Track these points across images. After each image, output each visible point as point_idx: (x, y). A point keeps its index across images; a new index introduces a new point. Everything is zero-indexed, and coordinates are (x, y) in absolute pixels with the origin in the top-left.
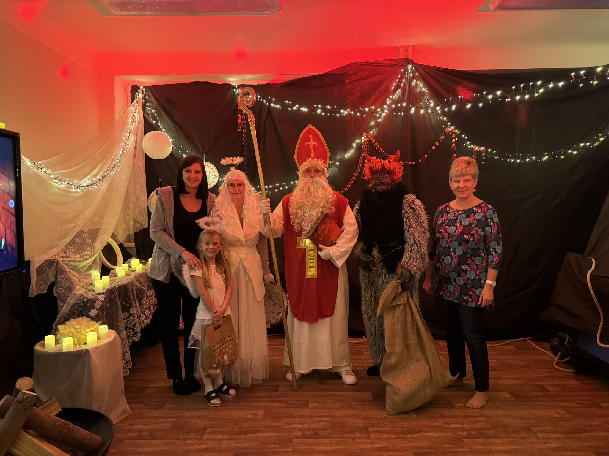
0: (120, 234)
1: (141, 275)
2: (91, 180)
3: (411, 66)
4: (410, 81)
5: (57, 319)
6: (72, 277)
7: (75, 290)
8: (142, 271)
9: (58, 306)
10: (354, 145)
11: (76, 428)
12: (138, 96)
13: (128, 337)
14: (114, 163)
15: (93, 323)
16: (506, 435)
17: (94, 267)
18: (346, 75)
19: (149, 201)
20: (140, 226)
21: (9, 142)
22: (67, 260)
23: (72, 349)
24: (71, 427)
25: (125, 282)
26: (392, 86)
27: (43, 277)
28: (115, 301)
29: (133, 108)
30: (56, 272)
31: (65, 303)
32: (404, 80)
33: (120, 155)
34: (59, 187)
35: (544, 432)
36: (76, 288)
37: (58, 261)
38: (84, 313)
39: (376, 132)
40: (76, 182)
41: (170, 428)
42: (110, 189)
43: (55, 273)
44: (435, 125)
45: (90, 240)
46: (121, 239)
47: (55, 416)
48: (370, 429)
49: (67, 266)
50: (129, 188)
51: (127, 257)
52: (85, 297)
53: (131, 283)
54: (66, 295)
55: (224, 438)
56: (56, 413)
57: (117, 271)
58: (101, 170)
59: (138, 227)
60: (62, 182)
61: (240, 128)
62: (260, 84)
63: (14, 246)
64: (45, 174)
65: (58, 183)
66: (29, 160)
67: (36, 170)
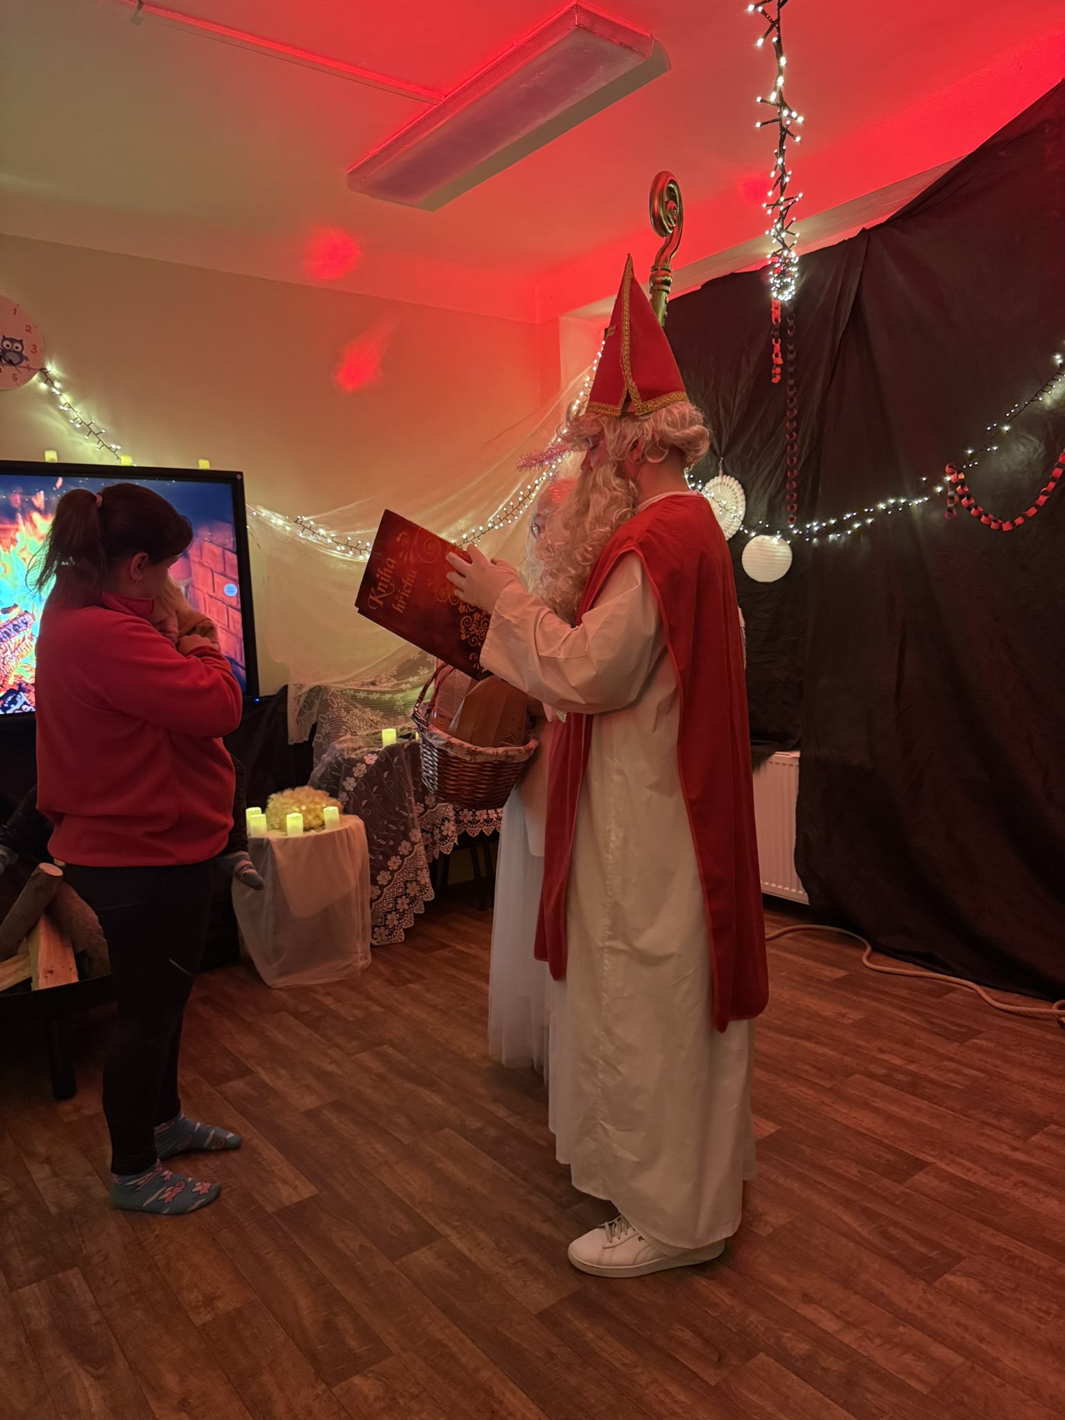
7: (339, 740)
15: (328, 799)
21: (226, 488)
27: (311, 711)
28: (399, 770)
30: (321, 707)
37: (325, 688)
43: (318, 708)
52: (342, 755)
60: (358, 550)
61: (776, 374)
62: (844, 240)
63: (238, 660)
64: (320, 538)
65: (346, 552)
66: (280, 516)
67: (299, 533)
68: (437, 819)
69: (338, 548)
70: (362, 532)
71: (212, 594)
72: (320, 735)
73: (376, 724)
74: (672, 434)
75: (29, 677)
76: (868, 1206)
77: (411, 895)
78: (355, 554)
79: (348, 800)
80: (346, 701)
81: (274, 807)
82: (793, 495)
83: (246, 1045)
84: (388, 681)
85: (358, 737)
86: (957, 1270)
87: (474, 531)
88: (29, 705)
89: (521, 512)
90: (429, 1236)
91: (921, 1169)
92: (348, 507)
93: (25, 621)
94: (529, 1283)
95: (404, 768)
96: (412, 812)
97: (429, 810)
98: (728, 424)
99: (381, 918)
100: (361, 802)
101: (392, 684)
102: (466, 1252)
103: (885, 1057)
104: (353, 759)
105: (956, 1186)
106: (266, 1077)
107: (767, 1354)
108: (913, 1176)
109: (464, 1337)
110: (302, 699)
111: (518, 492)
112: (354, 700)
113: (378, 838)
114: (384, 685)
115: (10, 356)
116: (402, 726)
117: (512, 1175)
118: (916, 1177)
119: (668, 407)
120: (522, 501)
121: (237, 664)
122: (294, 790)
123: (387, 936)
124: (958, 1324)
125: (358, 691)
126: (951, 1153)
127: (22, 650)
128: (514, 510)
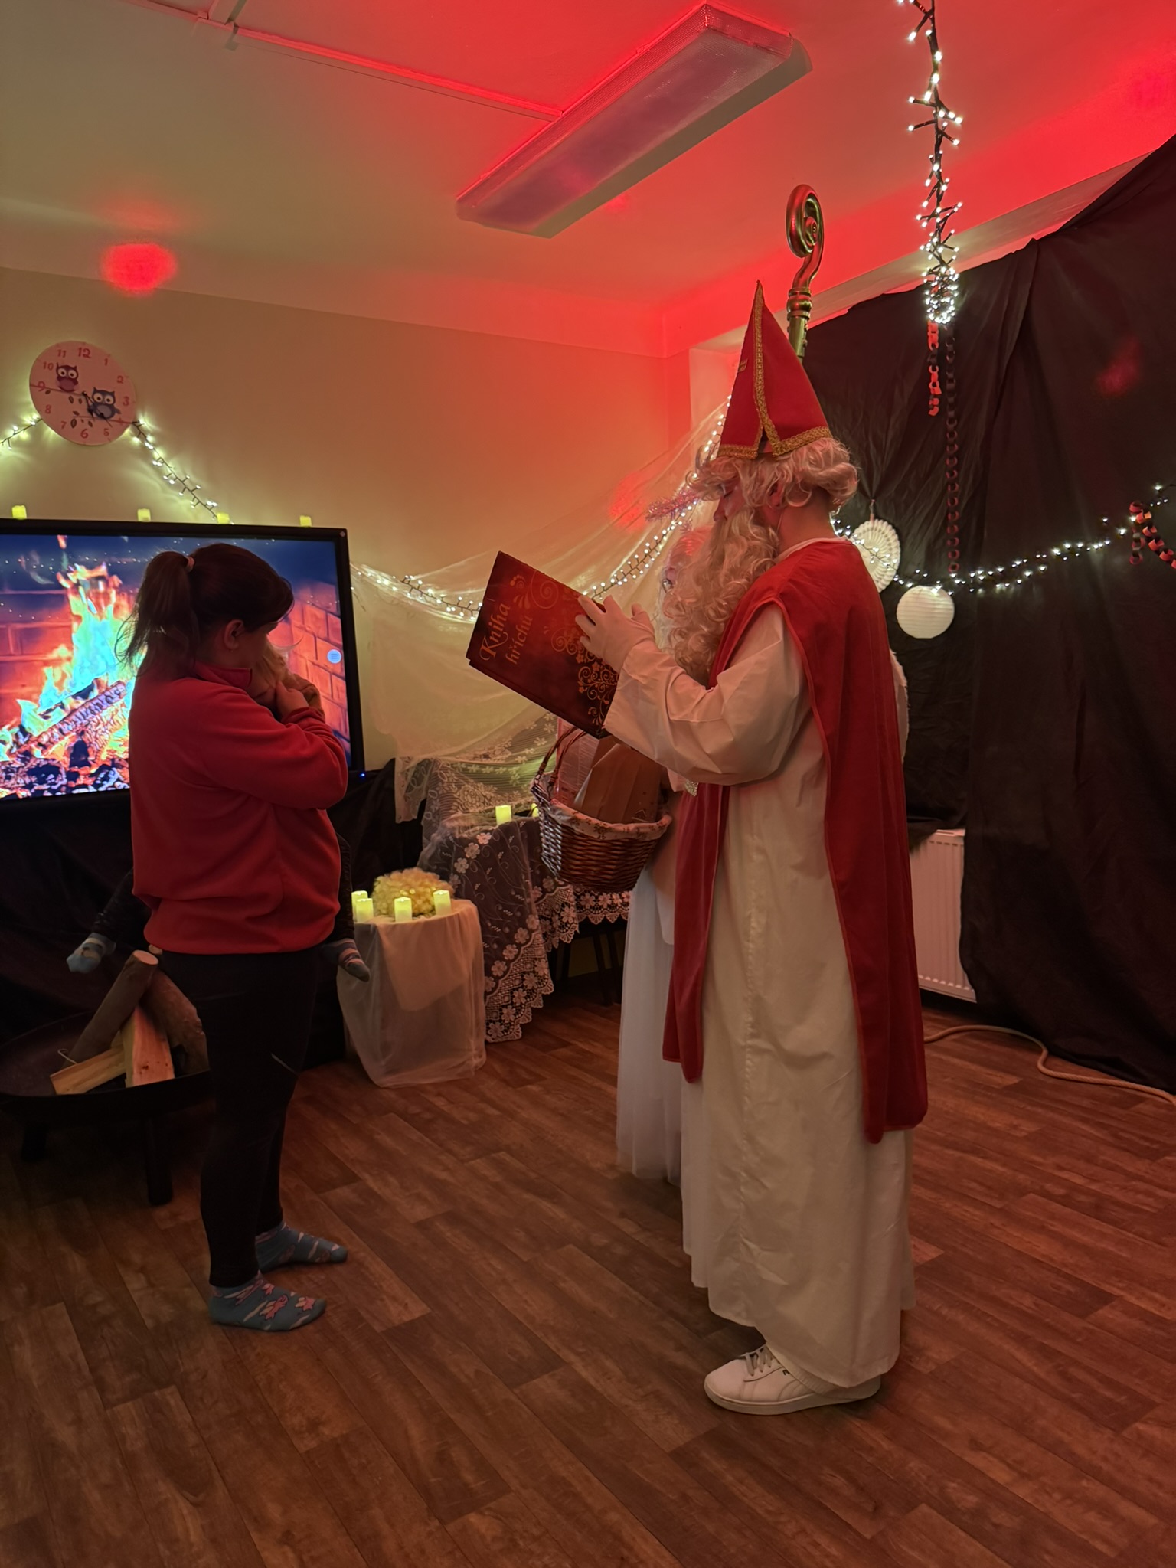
6: (456, 794)
7: (449, 818)
15: (439, 882)
21: (329, 547)
27: (419, 787)
28: (514, 850)
30: (430, 782)
37: (435, 761)
43: (427, 783)
52: (453, 834)
60: (468, 610)
61: (934, 406)
62: (1011, 253)
63: (343, 732)
64: (428, 599)
65: (456, 613)
66: (386, 576)
67: (406, 593)
68: (556, 903)
69: (448, 609)
70: (474, 591)
71: (315, 661)
72: (429, 813)
73: (490, 800)
74: (815, 475)
75: (122, 753)
76: (1045, 1342)
77: (528, 988)
78: (466, 615)
79: (459, 882)
80: (457, 775)
81: (382, 891)
82: (955, 540)
83: (352, 1149)
84: (503, 753)
85: (470, 814)
86: (1150, 1419)
87: (595, 588)
88: (122, 782)
89: (647, 566)
90: (550, 1363)
91: (1106, 1303)
92: (459, 564)
93: (118, 692)
94: (661, 1417)
95: (521, 850)
96: (529, 896)
97: (547, 894)
98: (879, 463)
99: (496, 1012)
100: (474, 885)
101: (507, 756)
102: (592, 1382)
103: (1065, 1175)
104: (465, 839)
105: (1147, 1323)
106: (372, 1183)
107: (931, 1506)
108: (1096, 1310)
109: (590, 1474)
110: (410, 774)
111: (644, 543)
112: (466, 774)
113: (492, 925)
114: (498, 758)
115: (101, 409)
116: (518, 802)
117: (641, 1298)
118: (1100, 1312)
119: (810, 444)
120: (649, 552)
121: (341, 736)
122: (402, 872)
123: (503, 1032)
124: (1151, 1480)
125: (470, 764)
126: (1142, 1285)
127: (114, 723)
128: (639, 563)
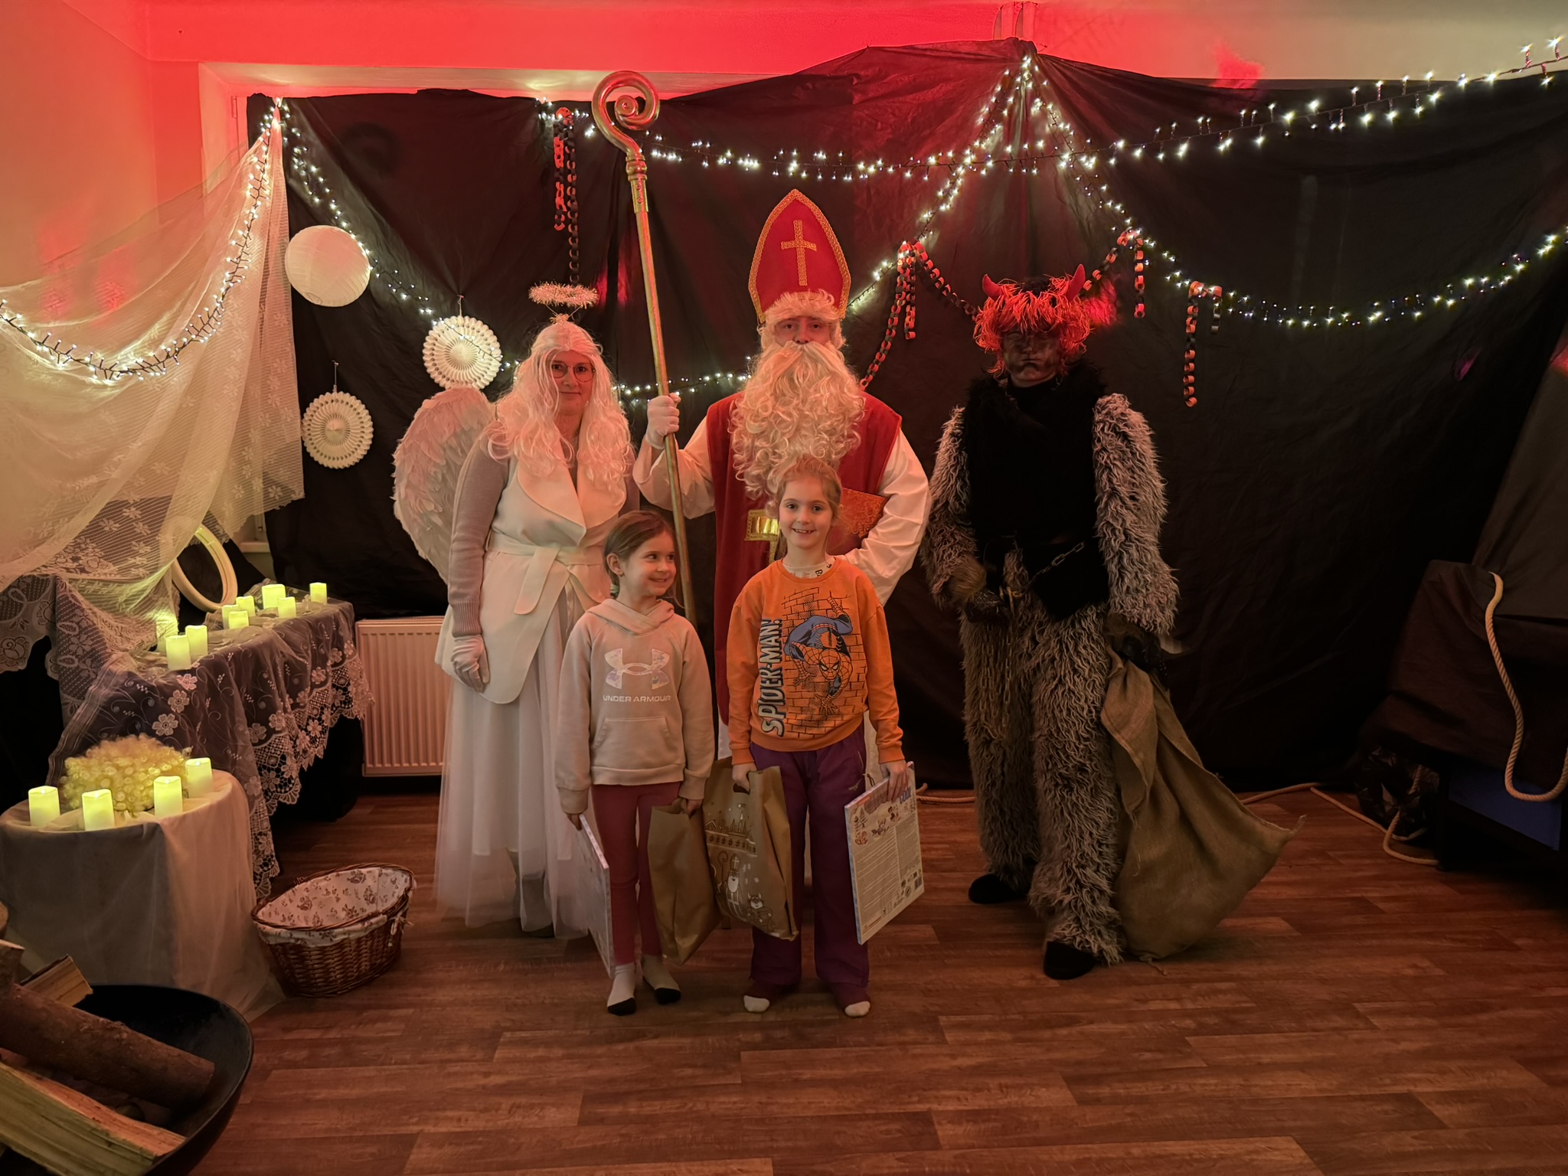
0: (227, 514)
1: (294, 625)
2: (142, 356)
3: (1029, 61)
4: (1028, 102)
5: (60, 743)
6: (99, 626)
7: (110, 661)
8: (294, 616)
9: (63, 707)
10: (877, 275)
11: (139, 1039)
12: (268, 125)
13: (266, 792)
14: (207, 309)
15: (168, 750)
16: (1293, 1025)
17: (160, 602)
18: (855, 82)
19: (305, 424)
20: (281, 494)
22: (83, 580)
23: (111, 823)
24: (125, 1036)
25: (252, 640)
26: (979, 114)
27: (15, 624)
28: (227, 693)
29: (255, 159)
30: (54, 611)
31: (82, 697)
32: (1011, 100)
33: (223, 290)
34: (53, 367)
35: (1386, 1012)
36: (114, 657)
37: (56, 578)
38: (138, 726)
39: (936, 240)
40: (99, 356)
41: (399, 1034)
42: (197, 386)
43: (48, 612)
44: (1091, 225)
45: (146, 527)
46: (231, 527)
47: (75, 1006)
48: (943, 1020)
49: (83, 595)
50: (251, 387)
51: (248, 581)
52: (141, 682)
53: (269, 645)
54: (84, 674)
55: (551, 1056)
56: (78, 999)
57: (224, 615)
58: (171, 328)
59: (277, 498)
61: (560, 222)
65: (48, 355)
69: (39, 348)
83: (318, 1121)
90: (920, 1119)
94: (1033, 1094)
95: (234, 690)
98: (468, 259)
102: (966, 1108)
